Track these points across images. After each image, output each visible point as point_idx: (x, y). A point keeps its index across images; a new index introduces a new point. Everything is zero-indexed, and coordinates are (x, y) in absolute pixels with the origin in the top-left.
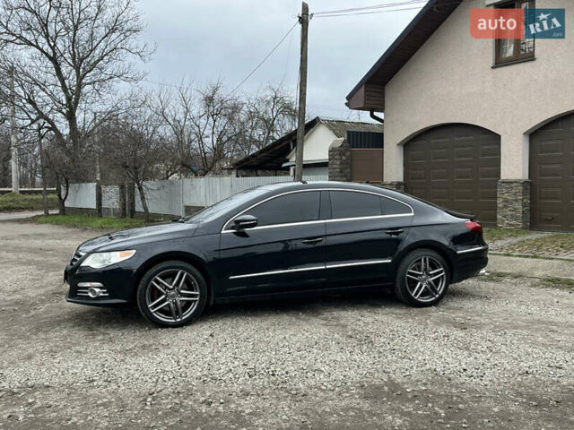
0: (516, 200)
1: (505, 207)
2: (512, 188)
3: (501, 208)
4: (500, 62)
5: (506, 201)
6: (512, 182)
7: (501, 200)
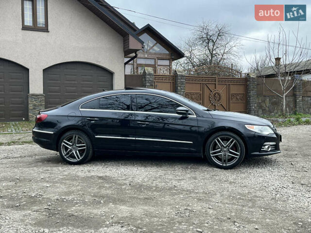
0: (41, 105)
1: (34, 109)
2: (38, 98)
3: (31, 110)
4: (25, 28)
5: (35, 105)
6: (38, 95)
7: (31, 105)
